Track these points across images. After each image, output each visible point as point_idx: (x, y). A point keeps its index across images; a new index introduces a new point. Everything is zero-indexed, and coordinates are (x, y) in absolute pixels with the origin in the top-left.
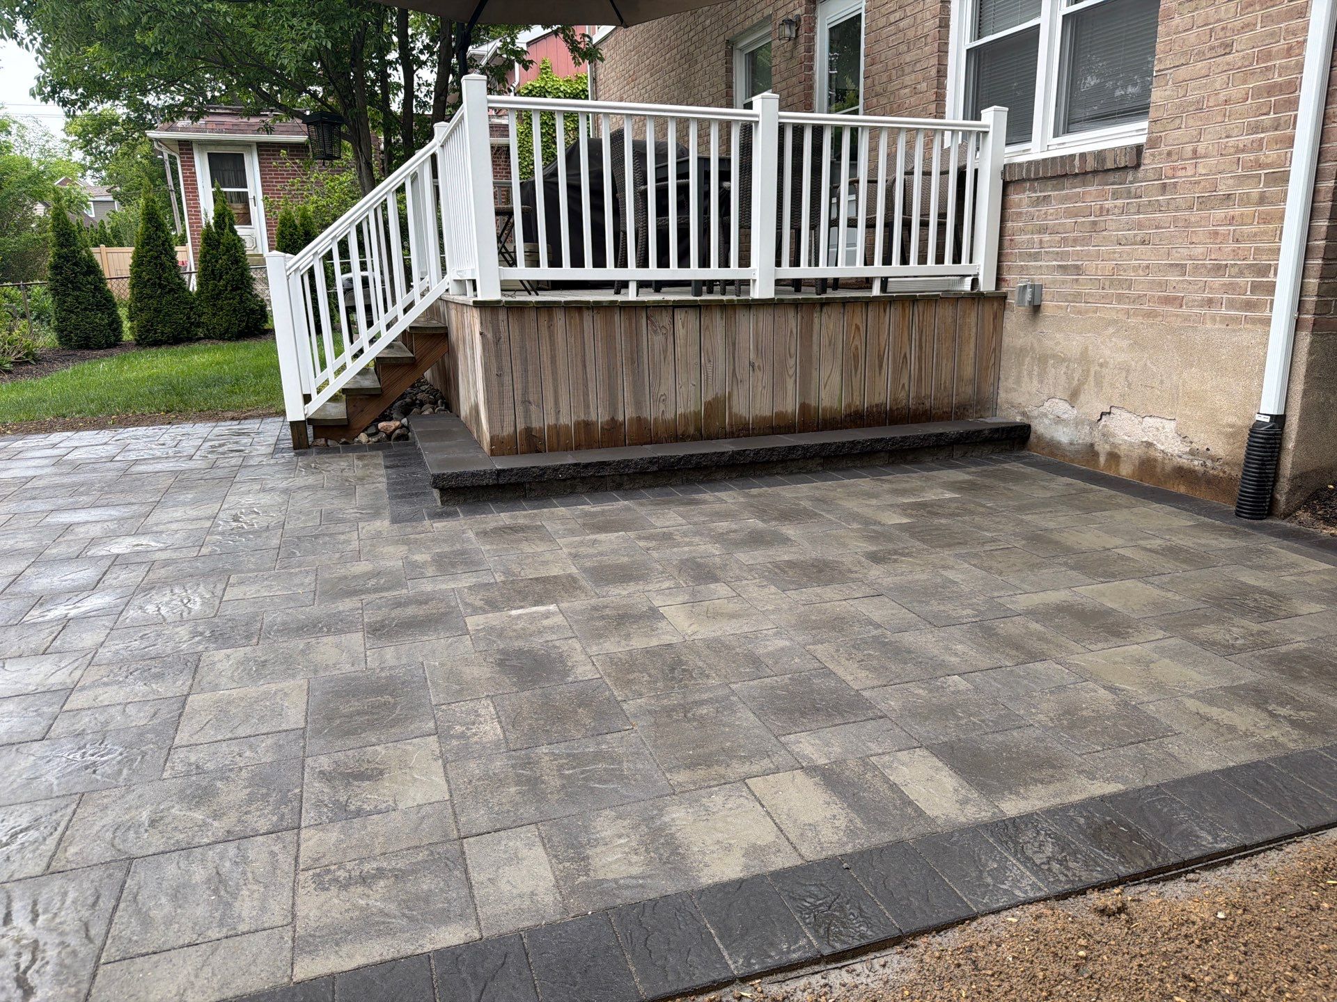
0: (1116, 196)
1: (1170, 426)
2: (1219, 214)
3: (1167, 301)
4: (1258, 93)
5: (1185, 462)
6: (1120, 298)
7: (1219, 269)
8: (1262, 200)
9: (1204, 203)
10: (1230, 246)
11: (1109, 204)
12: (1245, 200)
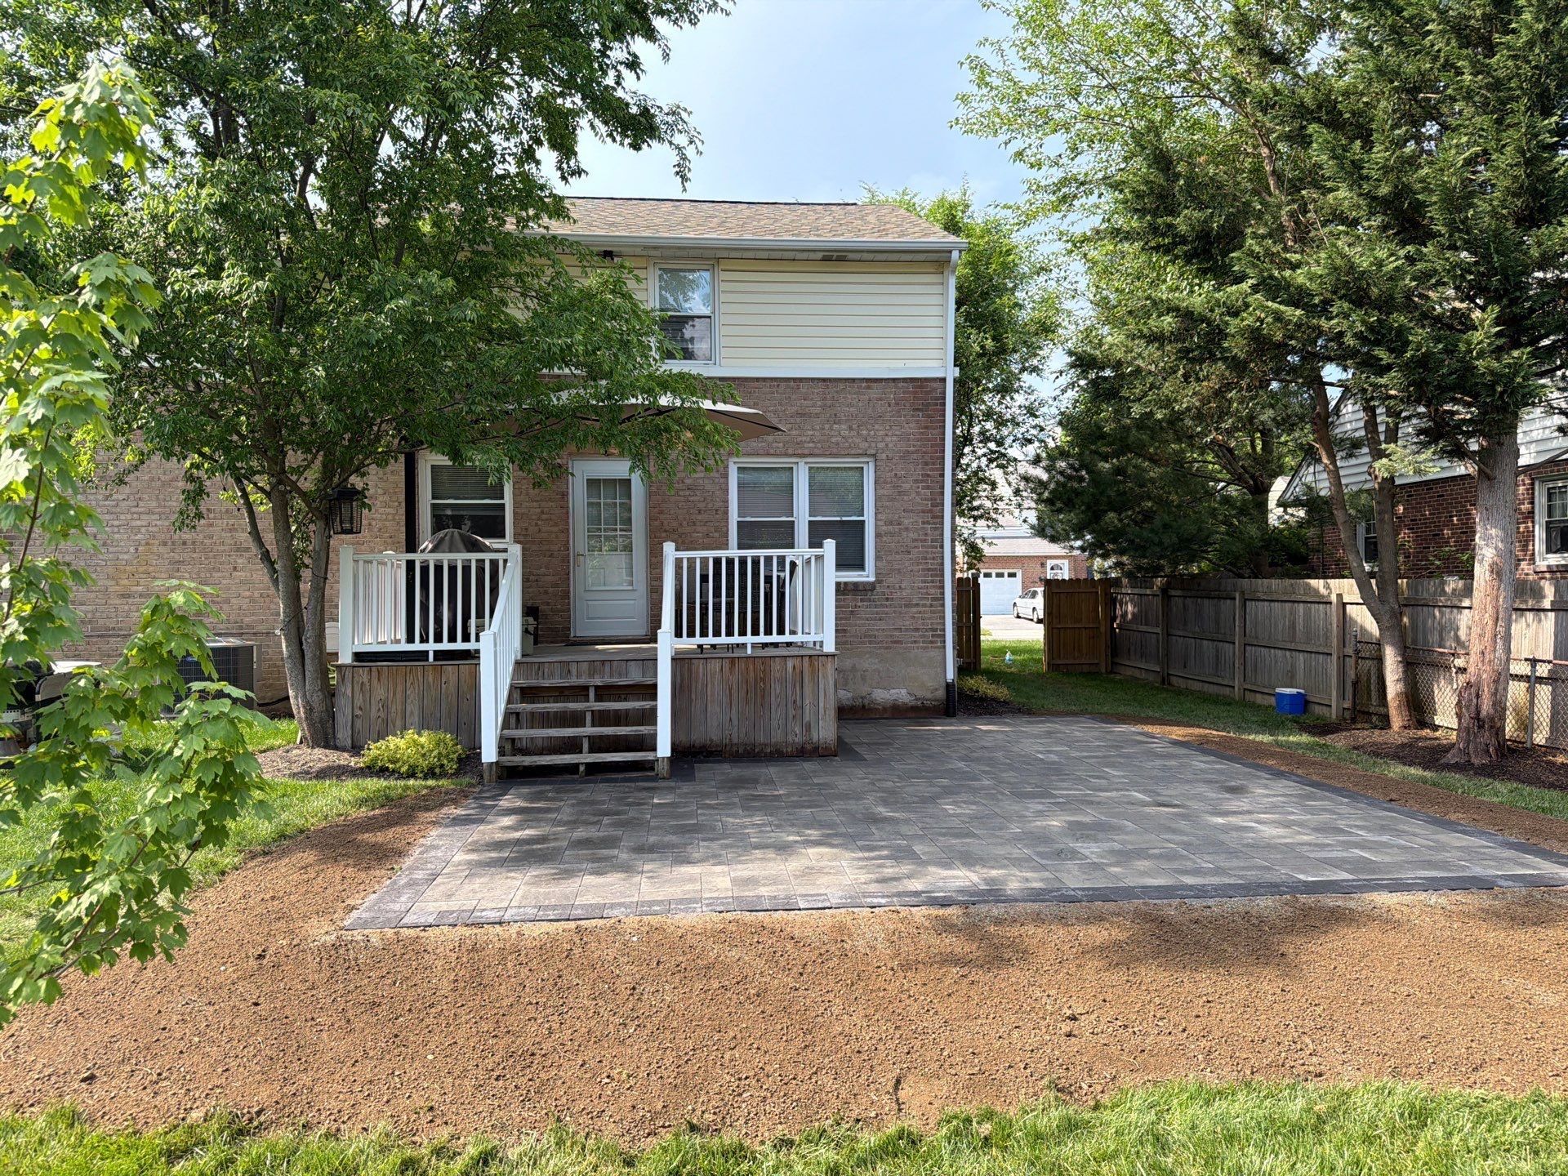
0: (862, 600)
1: (904, 691)
2: (915, 610)
3: (896, 642)
4: (923, 570)
5: (913, 703)
6: (870, 642)
7: (917, 630)
8: (931, 606)
9: (906, 606)
10: (921, 621)
11: (860, 604)
12: (924, 606)
